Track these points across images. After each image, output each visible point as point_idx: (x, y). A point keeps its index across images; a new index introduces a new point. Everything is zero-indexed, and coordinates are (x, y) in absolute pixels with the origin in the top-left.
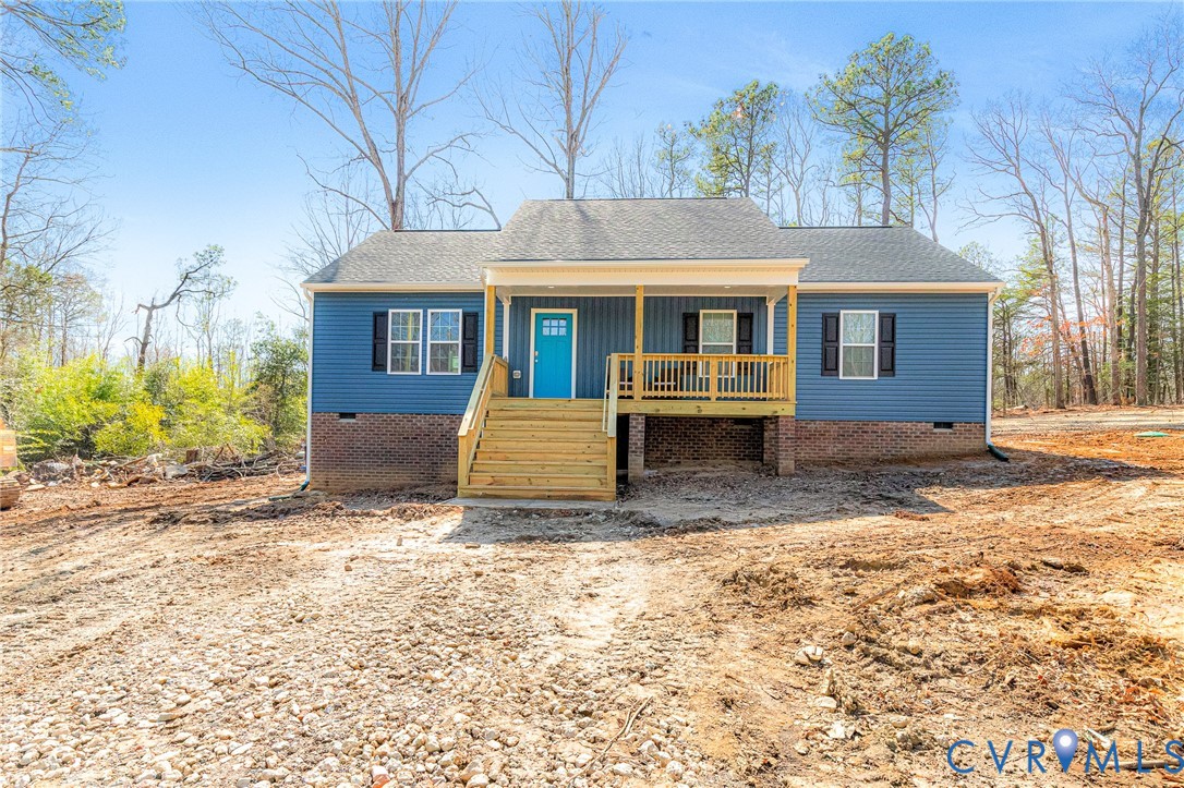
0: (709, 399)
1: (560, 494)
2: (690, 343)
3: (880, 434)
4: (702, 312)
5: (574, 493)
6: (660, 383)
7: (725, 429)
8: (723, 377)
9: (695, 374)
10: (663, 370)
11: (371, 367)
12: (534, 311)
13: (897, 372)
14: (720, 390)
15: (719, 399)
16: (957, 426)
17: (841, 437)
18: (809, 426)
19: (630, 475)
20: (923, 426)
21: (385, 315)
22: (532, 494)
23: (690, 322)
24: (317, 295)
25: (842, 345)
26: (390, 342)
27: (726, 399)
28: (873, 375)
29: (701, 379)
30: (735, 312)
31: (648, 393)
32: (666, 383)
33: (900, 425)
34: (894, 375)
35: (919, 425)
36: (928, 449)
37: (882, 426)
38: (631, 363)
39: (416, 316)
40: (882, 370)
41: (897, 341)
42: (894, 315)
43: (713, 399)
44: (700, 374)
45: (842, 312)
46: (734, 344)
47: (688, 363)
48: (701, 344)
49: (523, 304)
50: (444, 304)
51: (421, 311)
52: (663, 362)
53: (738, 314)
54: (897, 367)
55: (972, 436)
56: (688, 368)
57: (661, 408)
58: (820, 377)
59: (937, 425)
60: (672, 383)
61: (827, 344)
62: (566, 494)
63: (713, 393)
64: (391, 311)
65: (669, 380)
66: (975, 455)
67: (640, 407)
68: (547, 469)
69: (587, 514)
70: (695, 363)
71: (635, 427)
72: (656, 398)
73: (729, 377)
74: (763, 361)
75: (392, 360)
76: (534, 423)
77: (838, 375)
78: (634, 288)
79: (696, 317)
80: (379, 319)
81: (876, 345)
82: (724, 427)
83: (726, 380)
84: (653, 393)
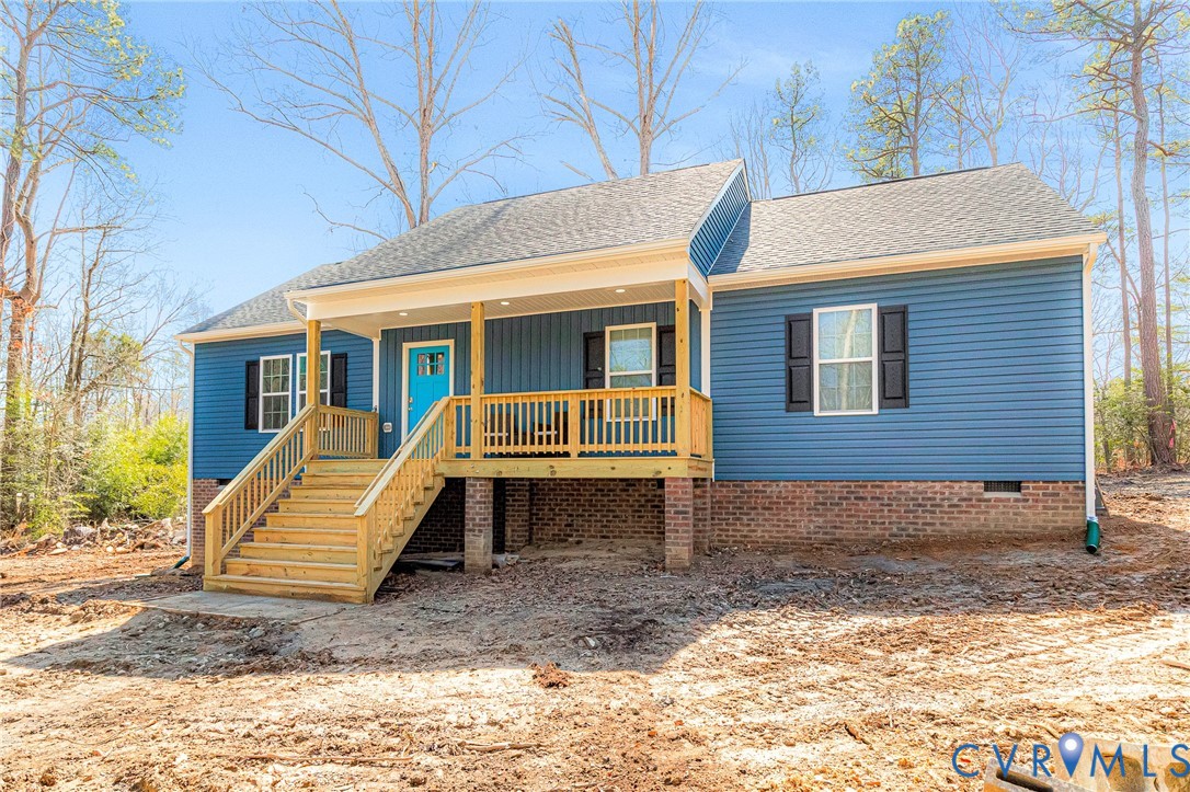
0: (567, 454)
1: (304, 591)
2: (592, 376)
3: (886, 501)
4: (608, 329)
6: (544, 433)
7: (645, 495)
9: (601, 416)
10: (557, 414)
12: (406, 346)
13: (911, 401)
14: (582, 442)
15: (582, 454)
16: (1029, 488)
17: (822, 505)
18: (769, 490)
19: (467, 562)
20: (962, 489)
21: (256, 363)
23: (592, 344)
24: (198, 346)
25: (817, 361)
26: (262, 394)
27: (591, 454)
28: (870, 407)
30: (653, 325)
33: (922, 486)
34: (907, 406)
35: (957, 486)
36: (974, 526)
37: (890, 489)
39: (286, 362)
40: (883, 397)
41: (911, 351)
42: (905, 307)
43: (574, 455)
44: (607, 418)
45: (816, 312)
46: (653, 372)
47: (592, 402)
48: (608, 374)
49: (394, 338)
51: (290, 356)
52: (557, 403)
53: (658, 328)
54: (912, 393)
55: (1061, 505)
56: (592, 410)
58: (783, 413)
59: (989, 486)
61: (793, 362)
62: (311, 591)
63: (574, 446)
64: (262, 359)
66: (1059, 538)
68: (316, 556)
70: (600, 402)
71: (472, 497)
72: (501, 455)
75: (265, 415)
76: (340, 493)
77: (811, 409)
78: (470, 306)
79: (601, 335)
80: (252, 366)
81: (874, 359)
82: (643, 492)
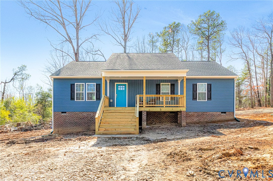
0: (163, 107)
2: (158, 92)
3: (208, 115)
4: (161, 83)
5: (127, 133)
6: (150, 103)
7: (168, 115)
8: (167, 101)
9: (159, 100)
10: (151, 99)
11: (70, 99)
12: (116, 83)
13: (212, 99)
14: (166, 104)
15: (166, 107)
16: (227, 113)
17: (198, 116)
18: (189, 113)
19: (142, 127)
20: (218, 113)
21: (74, 84)
22: (116, 133)
23: (158, 86)
24: (54, 79)
25: (198, 92)
26: (76, 92)
27: (168, 107)
28: (206, 100)
29: (161, 101)
30: (170, 83)
31: (147, 105)
32: (152, 103)
33: (213, 113)
34: (211, 100)
35: (217, 113)
36: (220, 119)
37: (208, 113)
38: (142, 97)
39: (83, 85)
40: (208, 99)
41: (212, 91)
42: (211, 84)
45: (198, 83)
46: (170, 92)
47: (158, 97)
48: (161, 92)
49: (113, 82)
50: (91, 82)
51: (84, 83)
52: (151, 97)
53: (171, 84)
54: (212, 98)
55: (231, 115)
57: (151, 109)
58: (192, 100)
59: (222, 113)
60: (154, 103)
61: (194, 92)
62: (125, 133)
63: (164, 105)
64: (76, 84)
65: (153, 102)
66: (232, 120)
67: (145, 109)
68: (120, 126)
69: (131, 138)
70: (159, 97)
71: (144, 115)
72: (149, 107)
73: (169, 101)
74: (177, 96)
75: (76, 97)
76: (116, 114)
77: (197, 100)
78: (143, 77)
79: (160, 85)
80: (72, 86)
81: (206, 92)
83: (168, 101)
84: (149, 105)
